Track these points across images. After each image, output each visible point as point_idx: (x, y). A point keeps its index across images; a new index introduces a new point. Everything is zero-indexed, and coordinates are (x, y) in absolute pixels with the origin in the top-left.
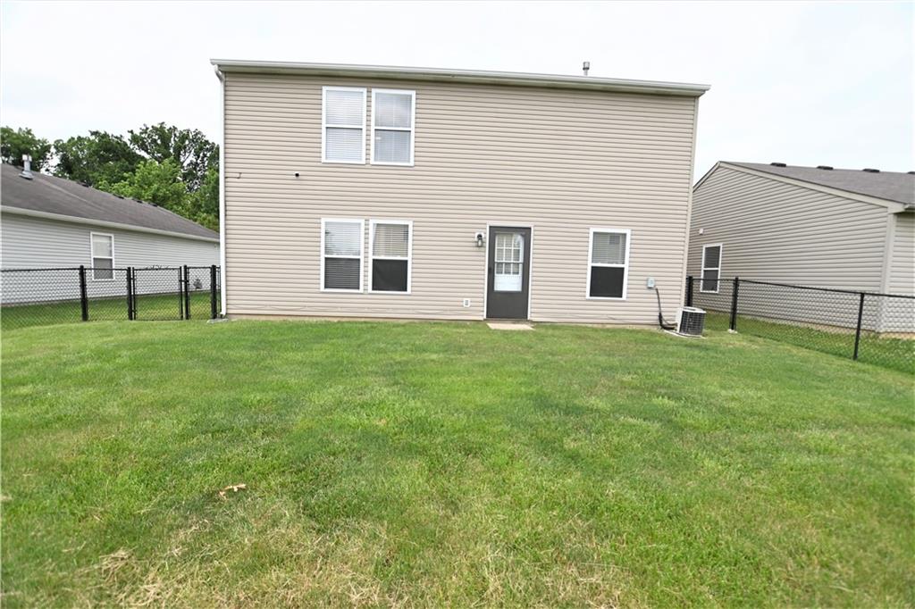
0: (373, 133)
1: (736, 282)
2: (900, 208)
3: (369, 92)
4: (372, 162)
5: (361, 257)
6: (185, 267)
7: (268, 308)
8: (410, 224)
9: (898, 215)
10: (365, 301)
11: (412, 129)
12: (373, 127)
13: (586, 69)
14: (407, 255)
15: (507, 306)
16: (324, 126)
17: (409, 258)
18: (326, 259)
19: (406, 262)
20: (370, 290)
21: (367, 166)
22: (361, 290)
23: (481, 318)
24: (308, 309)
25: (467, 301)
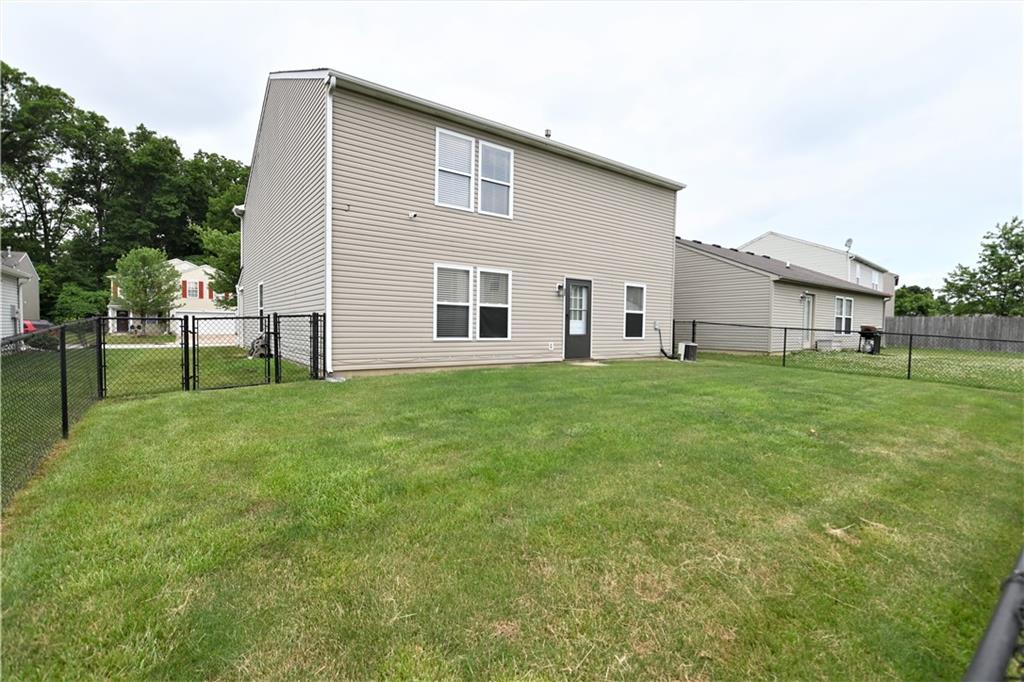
0: (480, 182)
1: (694, 323)
2: (777, 278)
3: (477, 142)
4: (480, 211)
5: (470, 304)
6: (275, 315)
7: (379, 361)
8: (510, 274)
9: (775, 281)
10: (474, 348)
11: (511, 184)
12: (480, 178)
13: (548, 135)
14: (507, 303)
15: (577, 347)
16: (437, 168)
17: (509, 306)
18: (439, 306)
19: (506, 309)
20: (478, 338)
21: (476, 214)
22: (470, 338)
23: (561, 360)
24: (423, 360)
25: (552, 346)
